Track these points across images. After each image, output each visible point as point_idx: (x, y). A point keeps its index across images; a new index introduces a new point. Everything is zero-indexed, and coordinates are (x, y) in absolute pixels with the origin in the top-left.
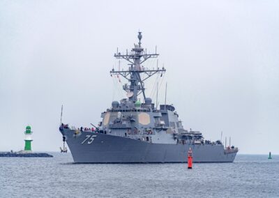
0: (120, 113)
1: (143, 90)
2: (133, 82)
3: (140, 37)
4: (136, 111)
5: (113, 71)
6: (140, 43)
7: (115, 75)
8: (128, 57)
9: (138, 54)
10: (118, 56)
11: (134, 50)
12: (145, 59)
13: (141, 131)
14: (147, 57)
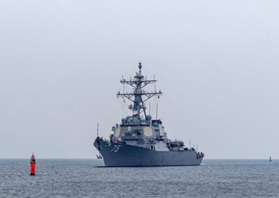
0: (129, 127)
1: (144, 109)
2: (136, 103)
3: (140, 67)
4: (141, 125)
5: (119, 94)
6: (140, 72)
7: (120, 98)
8: (131, 83)
9: (139, 80)
10: (123, 82)
11: (136, 77)
12: (146, 84)
13: (146, 141)
14: (147, 83)
